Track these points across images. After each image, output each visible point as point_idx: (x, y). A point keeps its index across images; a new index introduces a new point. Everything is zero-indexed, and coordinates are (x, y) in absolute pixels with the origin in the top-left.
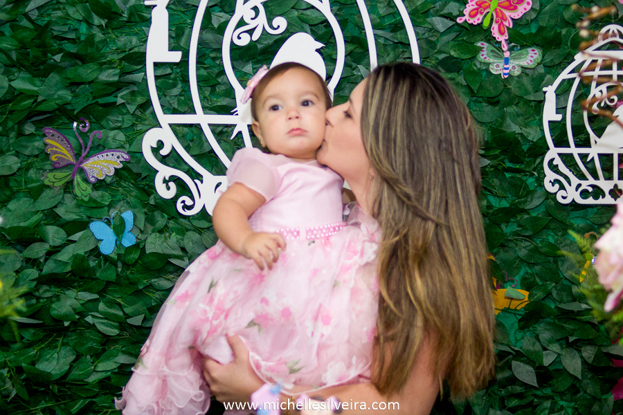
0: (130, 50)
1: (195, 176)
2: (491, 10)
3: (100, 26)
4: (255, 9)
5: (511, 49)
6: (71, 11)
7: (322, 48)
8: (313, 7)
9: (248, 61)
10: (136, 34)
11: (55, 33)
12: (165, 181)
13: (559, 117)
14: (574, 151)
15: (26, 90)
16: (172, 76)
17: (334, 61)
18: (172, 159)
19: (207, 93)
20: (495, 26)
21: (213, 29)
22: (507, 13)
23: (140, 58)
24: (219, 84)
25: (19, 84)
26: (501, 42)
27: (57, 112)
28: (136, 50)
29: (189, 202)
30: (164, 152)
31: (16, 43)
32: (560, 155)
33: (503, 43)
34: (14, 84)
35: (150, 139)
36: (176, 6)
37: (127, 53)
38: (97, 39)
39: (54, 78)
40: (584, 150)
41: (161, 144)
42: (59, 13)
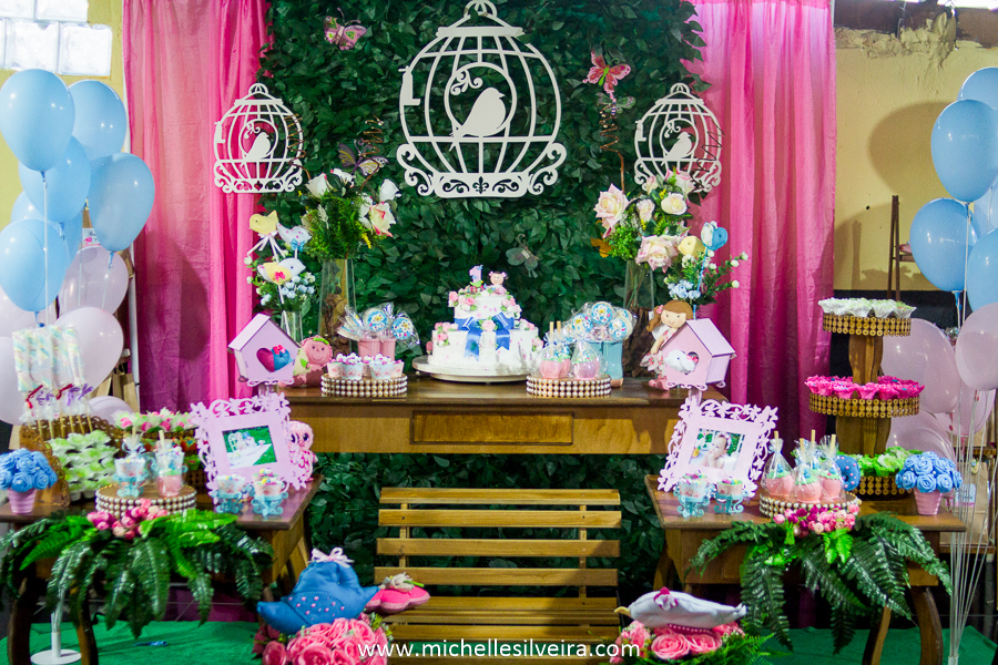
1: (428, 172)
2: (605, 75)
4: (464, 73)
5: (617, 98)
7: (503, 97)
8: (497, 72)
9: (458, 104)
12: (410, 176)
13: (644, 139)
14: (653, 159)
16: (416, 113)
17: (511, 104)
18: (415, 163)
20: (606, 84)
22: (614, 76)
23: (396, 102)
26: (610, 94)
28: (393, 96)
29: (425, 188)
30: (410, 158)
32: (645, 162)
33: (612, 94)
35: (401, 151)
40: (659, 159)
41: (408, 154)
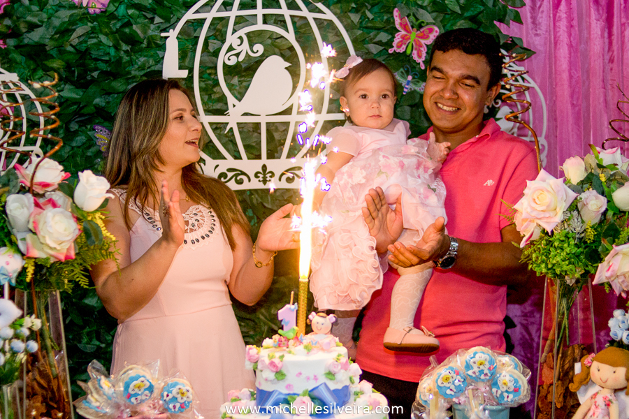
0: (149, 68)
2: (412, 41)
3: (126, 52)
4: (240, 38)
6: (103, 38)
7: (290, 66)
8: (282, 37)
9: (235, 76)
10: (152, 56)
11: (93, 57)
15: (71, 98)
19: (206, 100)
20: (415, 52)
21: (209, 52)
22: (423, 41)
23: (157, 74)
24: (215, 93)
25: (66, 94)
26: (419, 64)
27: (95, 115)
28: (153, 68)
31: (64, 63)
33: (422, 63)
34: (61, 94)
36: (182, 35)
37: (146, 71)
38: (124, 61)
39: (92, 89)
42: (94, 41)
